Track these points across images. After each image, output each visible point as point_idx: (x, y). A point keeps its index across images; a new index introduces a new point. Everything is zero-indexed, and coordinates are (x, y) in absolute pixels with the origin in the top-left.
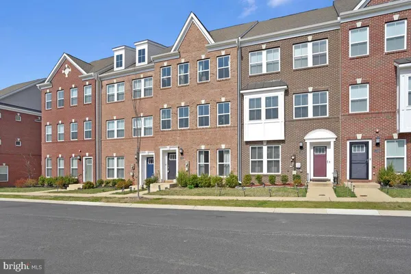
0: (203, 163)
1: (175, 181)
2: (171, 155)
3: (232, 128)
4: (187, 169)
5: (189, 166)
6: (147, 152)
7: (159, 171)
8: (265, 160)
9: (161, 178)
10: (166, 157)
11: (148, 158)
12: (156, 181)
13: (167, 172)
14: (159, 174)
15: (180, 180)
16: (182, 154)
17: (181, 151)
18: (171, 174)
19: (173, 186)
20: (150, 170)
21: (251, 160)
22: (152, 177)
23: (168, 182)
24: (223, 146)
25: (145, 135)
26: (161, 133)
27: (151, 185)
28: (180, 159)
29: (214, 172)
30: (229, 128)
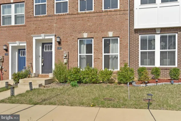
0: (84, 54)
1: (51, 76)
2: (46, 45)
3: (121, 13)
4: (65, 61)
5: (67, 57)
6: (17, 42)
7: (32, 64)
8: (158, 51)
9: (34, 72)
10: (40, 48)
11: (19, 50)
12: (27, 75)
13: (41, 64)
14: (32, 67)
15: (58, 74)
16: (59, 43)
17: (58, 40)
18: (47, 68)
19: (49, 82)
20: (21, 63)
21: (140, 51)
22: (24, 71)
23: (42, 77)
24: (111, 34)
25: (16, 23)
26: (34, 19)
27: (20, 81)
28: (58, 49)
29: (98, 65)
30: (118, 13)
